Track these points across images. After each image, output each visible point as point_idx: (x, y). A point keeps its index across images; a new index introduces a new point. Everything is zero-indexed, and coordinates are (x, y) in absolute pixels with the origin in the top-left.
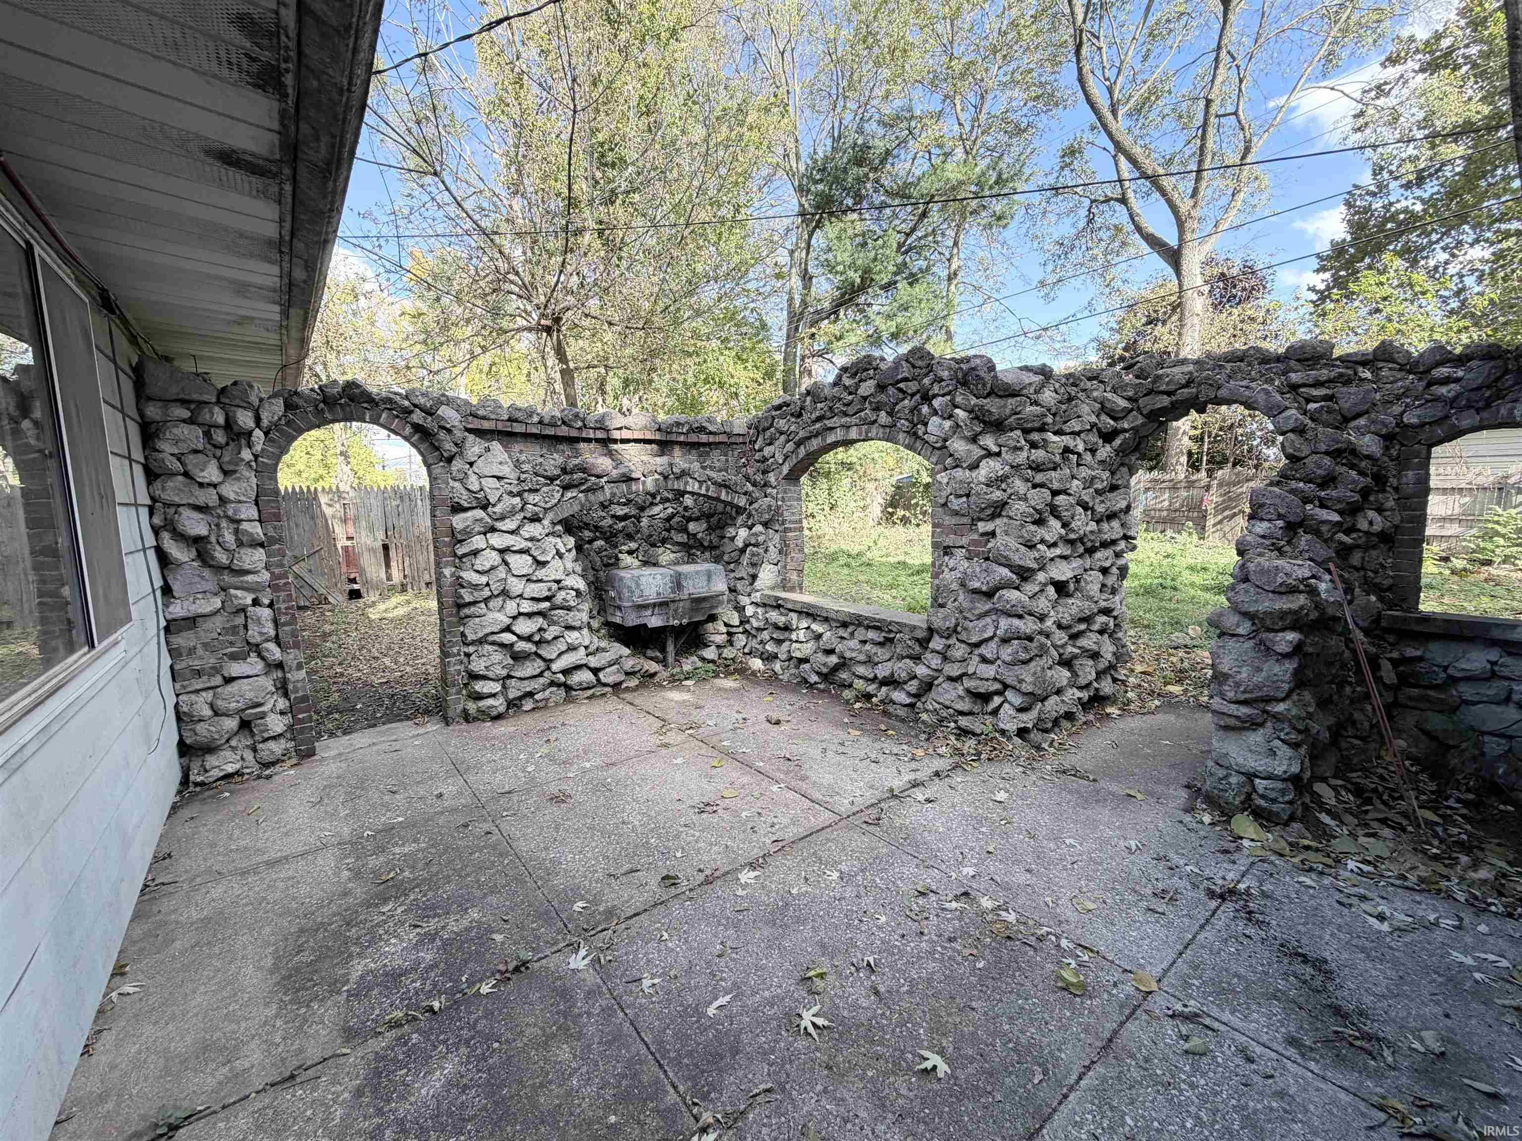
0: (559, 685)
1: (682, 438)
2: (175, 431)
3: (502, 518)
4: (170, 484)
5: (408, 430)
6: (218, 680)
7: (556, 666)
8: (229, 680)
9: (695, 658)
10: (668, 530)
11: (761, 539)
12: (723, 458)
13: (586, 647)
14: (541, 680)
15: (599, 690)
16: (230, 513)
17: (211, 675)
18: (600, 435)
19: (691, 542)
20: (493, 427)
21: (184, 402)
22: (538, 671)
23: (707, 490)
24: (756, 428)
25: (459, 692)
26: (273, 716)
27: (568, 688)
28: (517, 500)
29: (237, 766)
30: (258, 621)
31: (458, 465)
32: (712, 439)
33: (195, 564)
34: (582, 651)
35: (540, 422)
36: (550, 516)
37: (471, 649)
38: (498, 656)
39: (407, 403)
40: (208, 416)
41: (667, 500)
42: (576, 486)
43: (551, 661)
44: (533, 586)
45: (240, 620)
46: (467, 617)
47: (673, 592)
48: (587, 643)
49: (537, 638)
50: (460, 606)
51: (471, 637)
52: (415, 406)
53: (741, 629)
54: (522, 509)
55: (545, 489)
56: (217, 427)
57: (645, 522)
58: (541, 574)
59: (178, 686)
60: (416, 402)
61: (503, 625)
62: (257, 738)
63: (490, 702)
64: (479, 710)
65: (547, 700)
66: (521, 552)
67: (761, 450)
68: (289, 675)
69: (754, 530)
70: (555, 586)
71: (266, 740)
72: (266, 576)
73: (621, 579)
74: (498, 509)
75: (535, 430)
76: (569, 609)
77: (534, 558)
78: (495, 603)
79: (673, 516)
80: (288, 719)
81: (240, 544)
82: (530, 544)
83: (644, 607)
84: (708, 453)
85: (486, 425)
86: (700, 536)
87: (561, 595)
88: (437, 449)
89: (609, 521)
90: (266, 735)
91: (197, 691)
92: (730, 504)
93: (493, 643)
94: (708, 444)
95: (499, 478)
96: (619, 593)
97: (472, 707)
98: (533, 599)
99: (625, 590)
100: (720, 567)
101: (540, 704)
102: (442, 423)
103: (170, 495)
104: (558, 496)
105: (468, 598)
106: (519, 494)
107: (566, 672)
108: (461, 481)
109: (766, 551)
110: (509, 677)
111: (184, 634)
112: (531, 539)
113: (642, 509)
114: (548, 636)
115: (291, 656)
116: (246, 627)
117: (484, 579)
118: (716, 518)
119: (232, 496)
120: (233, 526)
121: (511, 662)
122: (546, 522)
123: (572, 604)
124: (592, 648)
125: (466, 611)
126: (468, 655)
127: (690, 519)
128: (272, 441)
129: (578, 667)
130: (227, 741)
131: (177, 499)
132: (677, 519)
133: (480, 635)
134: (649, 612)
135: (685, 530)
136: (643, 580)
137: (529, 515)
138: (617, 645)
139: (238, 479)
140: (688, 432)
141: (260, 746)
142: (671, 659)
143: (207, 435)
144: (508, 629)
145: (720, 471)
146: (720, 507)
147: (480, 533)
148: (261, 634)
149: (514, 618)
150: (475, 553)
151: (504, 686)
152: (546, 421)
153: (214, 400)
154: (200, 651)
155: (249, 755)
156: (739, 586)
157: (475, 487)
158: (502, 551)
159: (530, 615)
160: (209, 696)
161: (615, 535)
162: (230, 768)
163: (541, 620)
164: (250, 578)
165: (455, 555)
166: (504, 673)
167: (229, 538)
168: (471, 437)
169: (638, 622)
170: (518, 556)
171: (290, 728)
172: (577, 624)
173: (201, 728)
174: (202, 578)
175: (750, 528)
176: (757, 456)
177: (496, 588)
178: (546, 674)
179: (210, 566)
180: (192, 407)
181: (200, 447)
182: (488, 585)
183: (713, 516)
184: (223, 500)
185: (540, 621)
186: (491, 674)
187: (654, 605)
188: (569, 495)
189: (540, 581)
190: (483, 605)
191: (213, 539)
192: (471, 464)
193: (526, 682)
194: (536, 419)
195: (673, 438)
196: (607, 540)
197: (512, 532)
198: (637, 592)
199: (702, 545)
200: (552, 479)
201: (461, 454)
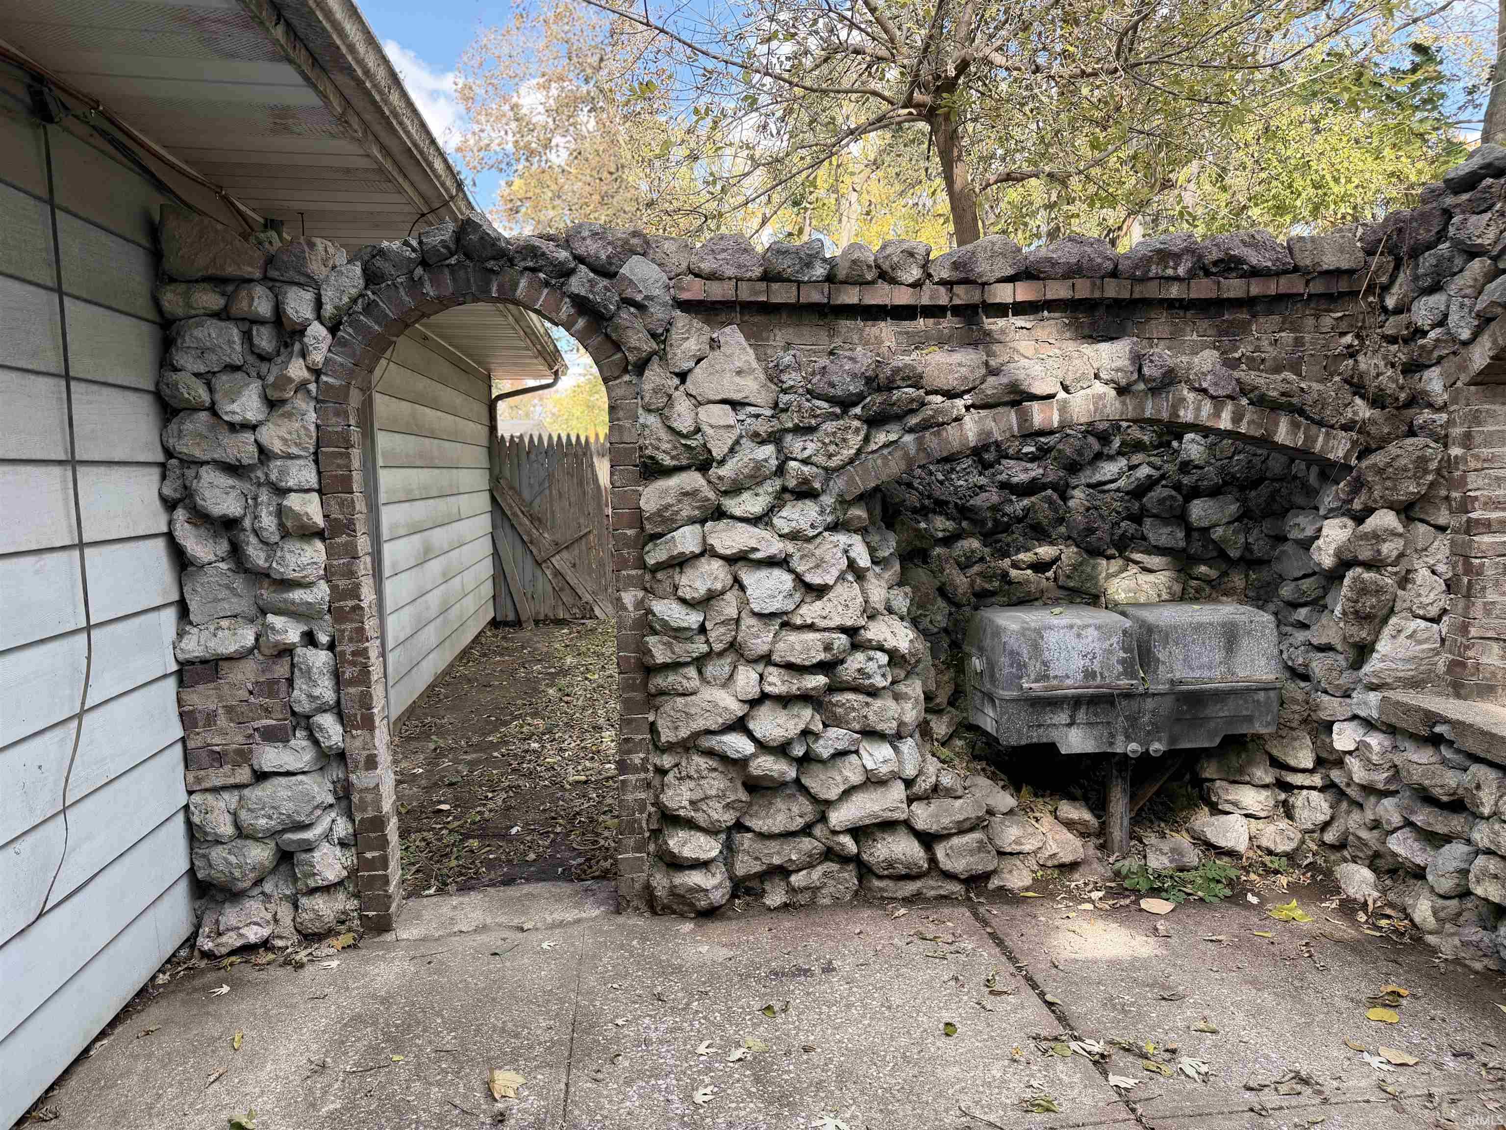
0: (844, 859)
1: (1174, 291)
2: (198, 333)
3: (736, 489)
4: (188, 426)
5: (566, 309)
6: (243, 775)
7: (838, 817)
8: (261, 776)
9: (1183, 840)
10: (1137, 519)
11: (1389, 549)
12: (1286, 336)
13: (909, 783)
14: (807, 844)
15: (932, 887)
16: (273, 477)
17: (237, 765)
18: (963, 296)
19: (1196, 547)
20: (730, 295)
21: (218, 281)
22: (799, 823)
23: (1237, 418)
24: (1392, 250)
25: (640, 847)
26: (325, 847)
27: (864, 870)
28: (769, 450)
29: (265, 932)
30: (308, 673)
31: (654, 376)
32: (1256, 288)
33: (223, 566)
34: (898, 791)
35: (830, 278)
36: (839, 484)
37: (667, 761)
38: (715, 783)
39: (563, 255)
40: (244, 304)
41: (1138, 446)
42: (899, 418)
43: (828, 803)
44: (793, 637)
45: (281, 670)
46: (662, 693)
47: (1129, 671)
48: (910, 771)
49: (799, 751)
50: (650, 670)
51: (667, 735)
52: (580, 259)
53: (1317, 780)
54: (780, 471)
55: (829, 426)
56: (262, 322)
57: (1078, 497)
58: (811, 612)
59: (191, 777)
60: (581, 251)
61: (729, 718)
62: (300, 885)
63: (696, 878)
64: (673, 891)
65: (815, 890)
66: (771, 562)
67: (1402, 309)
68: (353, 777)
69: (1373, 522)
70: (840, 641)
71: (312, 891)
72: (321, 592)
73: (997, 632)
74: (726, 471)
75: (815, 296)
76: (873, 692)
77: (799, 578)
78: (717, 669)
79: (1149, 484)
80: (349, 858)
81: (285, 534)
82: (790, 547)
83: (1052, 703)
84: (1244, 328)
85: (718, 291)
86: (1218, 533)
87: (857, 660)
88: (617, 346)
89: (993, 496)
90: (312, 883)
91: (216, 790)
92: (1304, 454)
93: (710, 753)
94: (1248, 303)
95: (735, 405)
96: (991, 665)
97: (661, 882)
98: (789, 666)
99: (1004, 660)
100: (1266, 618)
101: (803, 898)
102: (629, 293)
103: (187, 447)
104: (855, 441)
105: (661, 655)
106: (775, 438)
107: (858, 832)
108: (659, 411)
109: (1404, 581)
110: (739, 827)
111: (200, 688)
112: (794, 536)
113: (1073, 467)
114: (823, 748)
115: (358, 743)
116: (290, 682)
117: (693, 619)
118: (1264, 490)
119: (277, 446)
120: (275, 500)
121: (743, 796)
122: (828, 500)
123: (879, 681)
124: (923, 785)
125: (660, 681)
126: (662, 772)
127: (1195, 493)
128: (342, 343)
129: (888, 826)
130: (259, 882)
131: (198, 453)
132: (1158, 492)
133: (684, 733)
134: (1063, 717)
135: (1181, 518)
136: (1052, 639)
137: (792, 483)
138: (983, 781)
139: (289, 415)
140: (1192, 274)
141: (304, 901)
142: (1118, 832)
143: (247, 337)
144: (740, 725)
145: (1277, 369)
146: (1276, 464)
147: (692, 521)
148: (311, 697)
149: (754, 703)
150: (681, 562)
151: (729, 848)
152: (842, 274)
153: (258, 275)
154: (222, 721)
155: (285, 912)
156: (1319, 665)
157: (684, 424)
158: (731, 560)
159: (785, 701)
160: (230, 799)
161: (1006, 528)
162: (253, 935)
163: (807, 713)
164: (297, 595)
165: (643, 566)
166: (728, 818)
167: (268, 522)
168: (681, 319)
169: (1036, 736)
170: (763, 573)
171: (353, 873)
172: (890, 727)
173: (217, 854)
174: (233, 590)
175: (1359, 519)
176: (1391, 326)
177: (719, 636)
178: (818, 831)
179: (246, 571)
180: (230, 288)
181: (237, 360)
182: (702, 630)
183: (1255, 484)
184: (264, 453)
185: (806, 715)
186: (700, 818)
187: (1076, 702)
188: (881, 437)
189: (811, 627)
190: (692, 672)
191: (247, 523)
192: (683, 376)
193: (774, 846)
194: (819, 271)
195: (1151, 291)
196: (987, 538)
197: (754, 521)
198: (1034, 668)
199: (1223, 555)
200: (845, 404)
201: (662, 356)
